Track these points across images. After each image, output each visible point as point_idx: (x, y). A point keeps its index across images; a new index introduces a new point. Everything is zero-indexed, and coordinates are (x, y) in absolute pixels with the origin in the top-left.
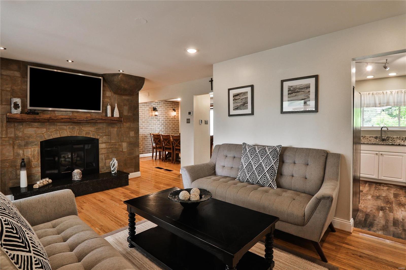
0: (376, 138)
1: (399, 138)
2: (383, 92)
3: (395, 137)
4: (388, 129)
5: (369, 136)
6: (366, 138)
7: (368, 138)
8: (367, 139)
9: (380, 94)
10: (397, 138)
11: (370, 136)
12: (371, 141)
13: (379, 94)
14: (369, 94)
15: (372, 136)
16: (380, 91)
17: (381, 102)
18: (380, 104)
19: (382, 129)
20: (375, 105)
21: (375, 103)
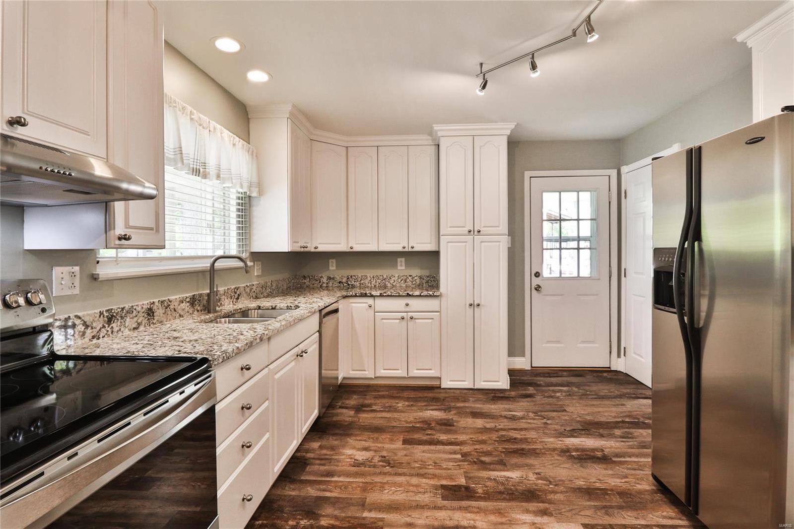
0: (193, 301)
5: (177, 297)
7: (176, 306)
9: (204, 128)
11: (181, 296)
12: (183, 317)
13: (200, 125)
14: (182, 109)
15: (184, 296)
16: (205, 118)
17: (205, 160)
18: (204, 167)
19: (215, 265)
20: (197, 165)
21: (196, 158)
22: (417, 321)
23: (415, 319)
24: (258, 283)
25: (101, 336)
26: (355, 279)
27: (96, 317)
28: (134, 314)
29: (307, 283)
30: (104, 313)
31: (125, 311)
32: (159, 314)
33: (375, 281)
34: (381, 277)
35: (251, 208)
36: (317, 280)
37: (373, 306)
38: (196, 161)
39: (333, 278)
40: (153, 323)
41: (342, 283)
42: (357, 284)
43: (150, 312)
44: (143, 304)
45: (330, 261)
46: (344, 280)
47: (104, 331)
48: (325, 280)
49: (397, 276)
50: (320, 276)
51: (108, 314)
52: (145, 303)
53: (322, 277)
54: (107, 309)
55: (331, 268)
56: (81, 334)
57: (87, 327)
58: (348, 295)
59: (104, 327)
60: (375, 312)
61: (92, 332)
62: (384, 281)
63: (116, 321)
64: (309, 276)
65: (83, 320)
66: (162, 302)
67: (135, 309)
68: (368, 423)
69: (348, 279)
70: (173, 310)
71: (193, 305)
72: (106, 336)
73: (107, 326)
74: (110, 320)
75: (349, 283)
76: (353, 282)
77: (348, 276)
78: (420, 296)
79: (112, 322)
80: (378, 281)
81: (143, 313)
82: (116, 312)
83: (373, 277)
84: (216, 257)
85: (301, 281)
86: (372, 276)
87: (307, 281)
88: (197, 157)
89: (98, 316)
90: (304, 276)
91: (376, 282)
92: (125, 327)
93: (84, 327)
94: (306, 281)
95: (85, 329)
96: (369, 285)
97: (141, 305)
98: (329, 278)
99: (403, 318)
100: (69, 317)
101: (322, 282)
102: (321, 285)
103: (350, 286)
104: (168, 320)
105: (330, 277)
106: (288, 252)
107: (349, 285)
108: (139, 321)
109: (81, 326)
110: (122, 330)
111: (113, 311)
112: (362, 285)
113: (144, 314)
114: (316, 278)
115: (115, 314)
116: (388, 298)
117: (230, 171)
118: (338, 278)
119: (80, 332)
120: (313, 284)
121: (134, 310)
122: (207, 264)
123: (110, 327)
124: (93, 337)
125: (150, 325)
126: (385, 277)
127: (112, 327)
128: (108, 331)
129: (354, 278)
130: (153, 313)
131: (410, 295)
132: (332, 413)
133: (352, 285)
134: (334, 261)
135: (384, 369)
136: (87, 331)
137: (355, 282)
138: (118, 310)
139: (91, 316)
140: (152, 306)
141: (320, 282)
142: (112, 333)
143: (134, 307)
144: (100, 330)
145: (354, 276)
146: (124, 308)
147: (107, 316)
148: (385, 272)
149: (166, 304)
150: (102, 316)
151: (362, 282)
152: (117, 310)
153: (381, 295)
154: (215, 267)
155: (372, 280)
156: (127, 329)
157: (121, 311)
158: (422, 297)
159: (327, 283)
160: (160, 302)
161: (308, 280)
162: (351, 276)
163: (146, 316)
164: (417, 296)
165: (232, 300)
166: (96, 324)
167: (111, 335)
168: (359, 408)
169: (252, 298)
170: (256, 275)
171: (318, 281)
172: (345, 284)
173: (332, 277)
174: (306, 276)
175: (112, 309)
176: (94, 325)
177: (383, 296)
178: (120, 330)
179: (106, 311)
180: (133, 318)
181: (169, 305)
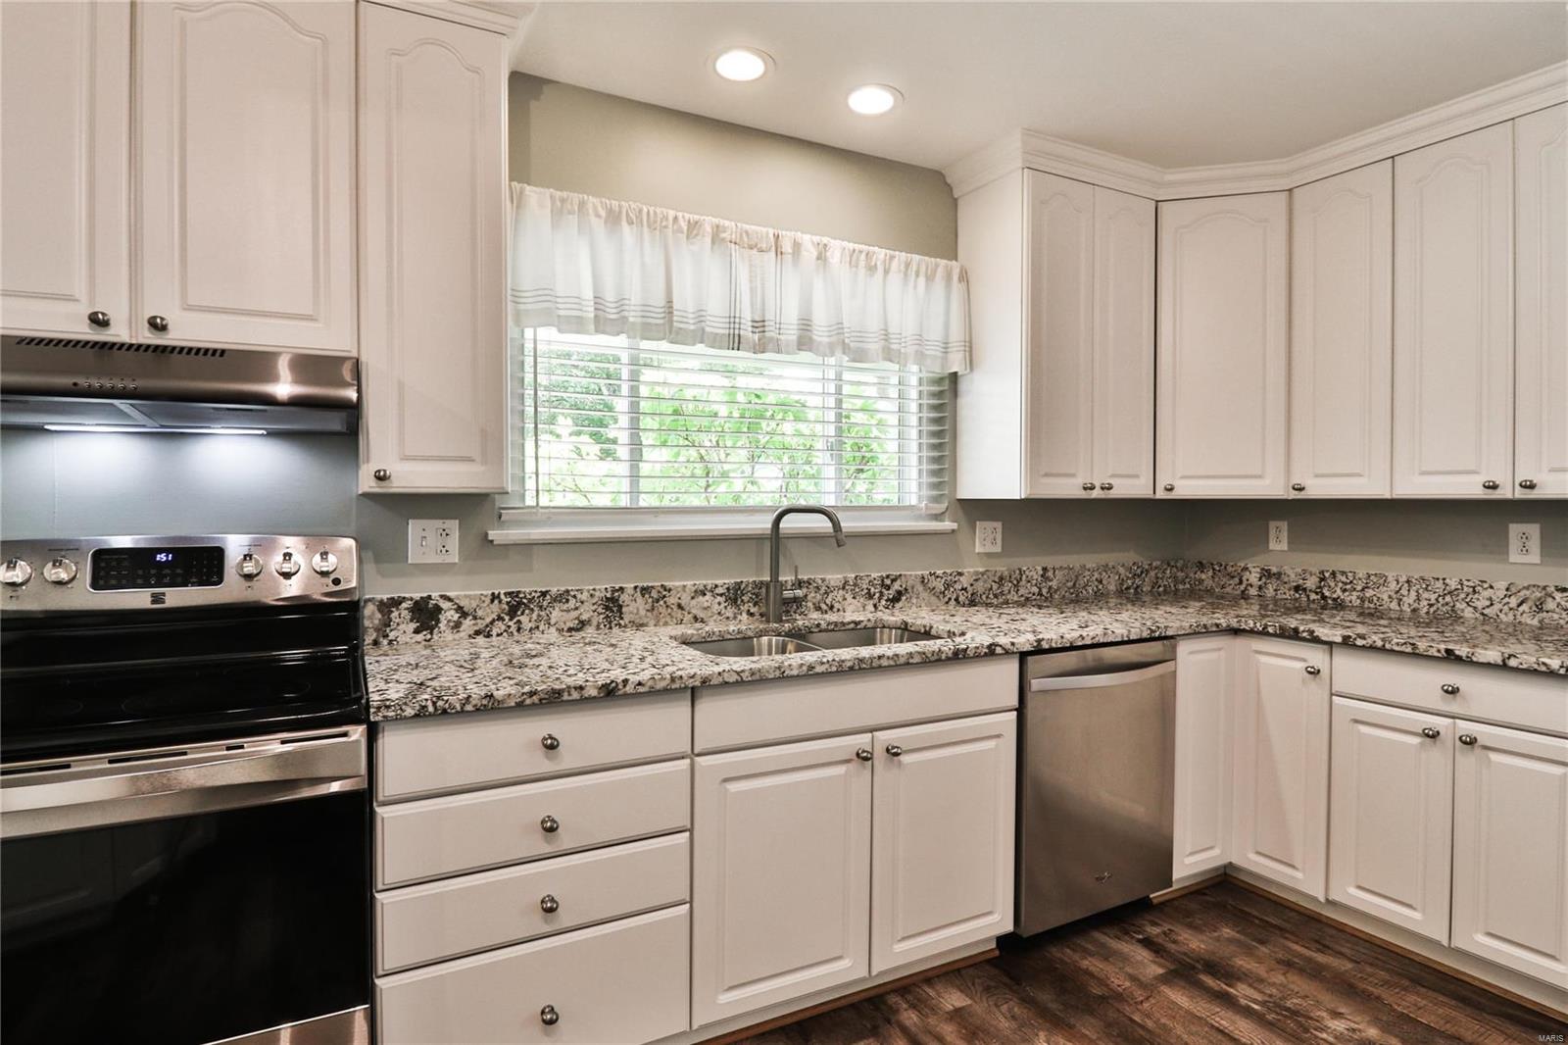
0: (734, 595)
1: (855, 585)
2: (777, 237)
3: (835, 578)
4: (836, 524)
5: (689, 583)
6: (672, 600)
7: (685, 600)
8: (679, 614)
9: (761, 251)
10: (844, 588)
11: (701, 583)
12: (702, 621)
13: (751, 248)
14: (693, 226)
15: (710, 583)
16: (764, 230)
17: (764, 315)
18: (761, 329)
19: (781, 526)
20: (734, 329)
21: (732, 315)
22: (1494, 756)
23: (1486, 748)
24: (981, 570)
25: (494, 633)
26: (1346, 584)
27: (484, 602)
28: (572, 603)
29: (1209, 583)
30: (502, 597)
31: (548, 597)
32: (635, 611)
33: (1413, 594)
34: (1439, 584)
35: (959, 400)
36: (1233, 577)
37: (1325, 672)
38: (732, 320)
39: (1278, 576)
40: (620, 625)
41: (1305, 590)
42: (1353, 598)
43: (612, 606)
44: (594, 590)
45: (1273, 524)
46: (1311, 583)
47: (499, 627)
48: (1253, 577)
49: (1503, 585)
50: (1243, 565)
51: (509, 599)
52: (603, 587)
53: (1246, 569)
54: (510, 590)
55: (1273, 545)
56: (452, 624)
57: (464, 614)
58: (1243, 626)
59: (500, 618)
60: (1332, 694)
61: (474, 625)
62: (1448, 599)
63: (527, 611)
64: (1212, 564)
65: (456, 604)
66: (645, 591)
67: (575, 597)
68: (1157, 1022)
69: (1323, 579)
70: (675, 608)
71: (736, 602)
72: (505, 634)
73: (507, 618)
74: (513, 612)
75: (1327, 594)
76: (1339, 592)
77: (1322, 572)
78: (1503, 667)
79: (519, 613)
80: (1426, 595)
81: (594, 604)
82: (528, 596)
83: (1408, 582)
84: (780, 510)
85: (1192, 575)
86: (1404, 579)
87: (1205, 576)
88: (735, 313)
89: (488, 600)
90: (1201, 563)
91: (1418, 599)
92: (549, 624)
93: (458, 615)
94: (1203, 576)
95: (460, 617)
96: (1394, 605)
97: (588, 591)
98: (1266, 574)
99: (1433, 736)
100: (430, 596)
101: (1245, 582)
102: (1243, 592)
103: (1330, 602)
104: (661, 624)
105: (1269, 571)
106: (1021, 500)
107: (1324, 597)
108: (584, 617)
109: (452, 612)
110: (541, 629)
111: (521, 595)
112: (1366, 604)
113: (595, 607)
114: (1230, 569)
115: (525, 601)
116: (1373, 655)
117: (840, 326)
118: (1292, 576)
119: (449, 621)
120: (1223, 587)
121: (570, 598)
122: (764, 524)
123: (515, 620)
124: (478, 633)
125: (611, 628)
126: (1453, 584)
127: (519, 622)
128: (509, 627)
129: (1344, 579)
130: (621, 607)
131: (1459, 659)
132: (1103, 945)
133: (1335, 600)
134: (1284, 525)
135: (1360, 888)
136: (463, 621)
137: (1344, 591)
138: (533, 594)
139: (475, 599)
140: (617, 594)
141: (1241, 582)
142: (519, 630)
143: (572, 593)
144: (492, 622)
145: (1343, 573)
146: (547, 592)
147: (508, 603)
148: (1454, 569)
149: (654, 594)
150: (496, 602)
151: (1369, 593)
152: (530, 594)
153: (1347, 643)
154: (781, 531)
155: (1404, 592)
156: (553, 630)
157: (539, 597)
158: (1512, 675)
159: (1260, 588)
160: (638, 590)
161: (1210, 573)
162: (1333, 574)
163: (600, 610)
164: (1488, 665)
165: (872, 602)
166: (485, 614)
167: (516, 633)
168: (1194, 968)
169: (953, 602)
170: (977, 551)
171: (1237, 580)
172: (1313, 596)
173: (1274, 570)
174: (1204, 562)
175: (519, 592)
176: (480, 613)
177: (1355, 645)
178: (537, 627)
179: (505, 594)
180: (568, 611)
181: (664, 596)
